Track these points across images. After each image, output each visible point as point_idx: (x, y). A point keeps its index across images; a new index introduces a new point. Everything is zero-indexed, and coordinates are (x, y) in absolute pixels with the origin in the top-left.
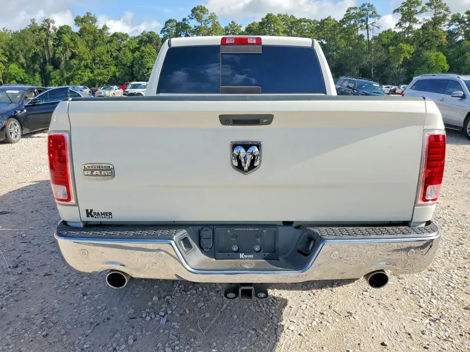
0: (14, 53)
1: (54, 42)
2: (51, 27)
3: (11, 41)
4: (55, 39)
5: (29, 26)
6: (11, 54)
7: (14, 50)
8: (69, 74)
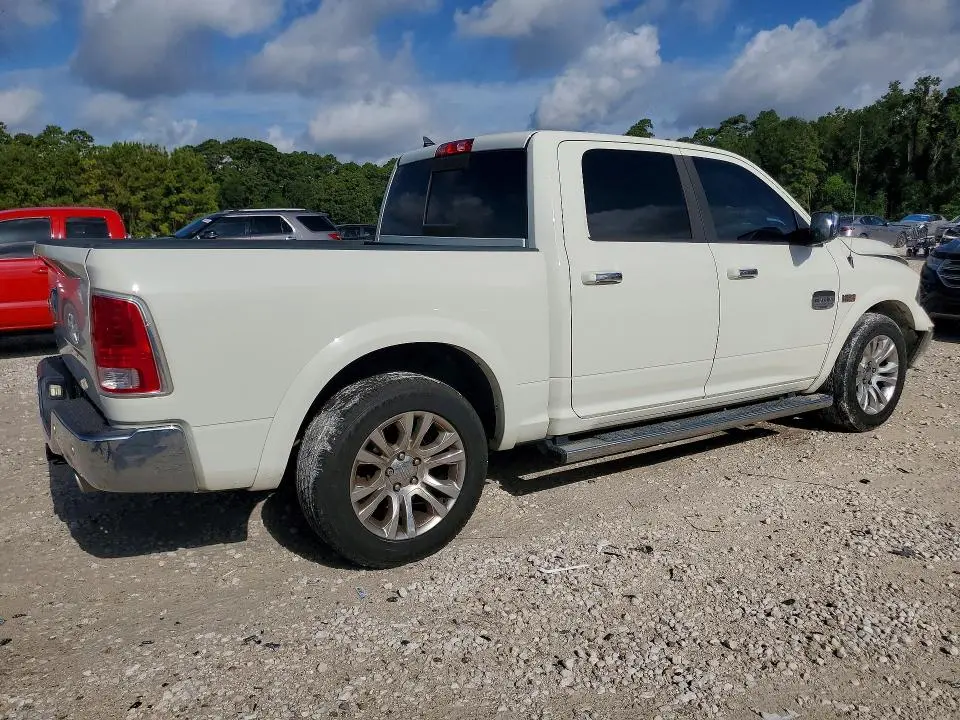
0: (841, 154)
1: (931, 123)
2: (931, 93)
3: (841, 130)
4: (936, 116)
5: (885, 97)
6: (836, 157)
7: (844, 147)
8: (945, 188)
